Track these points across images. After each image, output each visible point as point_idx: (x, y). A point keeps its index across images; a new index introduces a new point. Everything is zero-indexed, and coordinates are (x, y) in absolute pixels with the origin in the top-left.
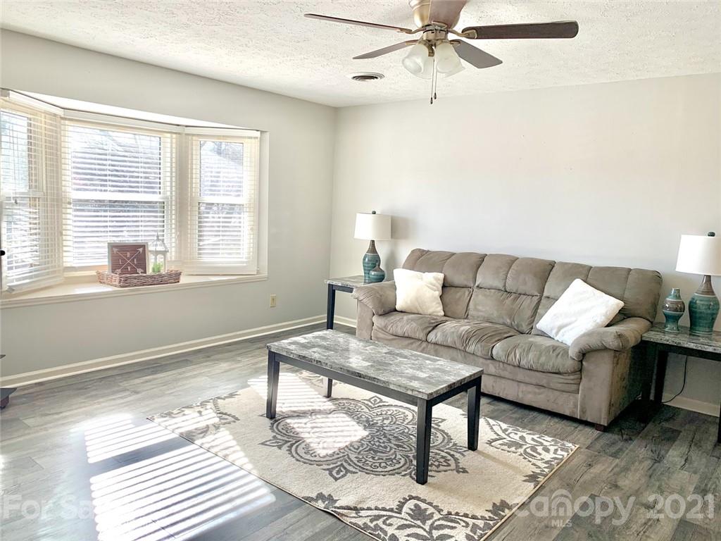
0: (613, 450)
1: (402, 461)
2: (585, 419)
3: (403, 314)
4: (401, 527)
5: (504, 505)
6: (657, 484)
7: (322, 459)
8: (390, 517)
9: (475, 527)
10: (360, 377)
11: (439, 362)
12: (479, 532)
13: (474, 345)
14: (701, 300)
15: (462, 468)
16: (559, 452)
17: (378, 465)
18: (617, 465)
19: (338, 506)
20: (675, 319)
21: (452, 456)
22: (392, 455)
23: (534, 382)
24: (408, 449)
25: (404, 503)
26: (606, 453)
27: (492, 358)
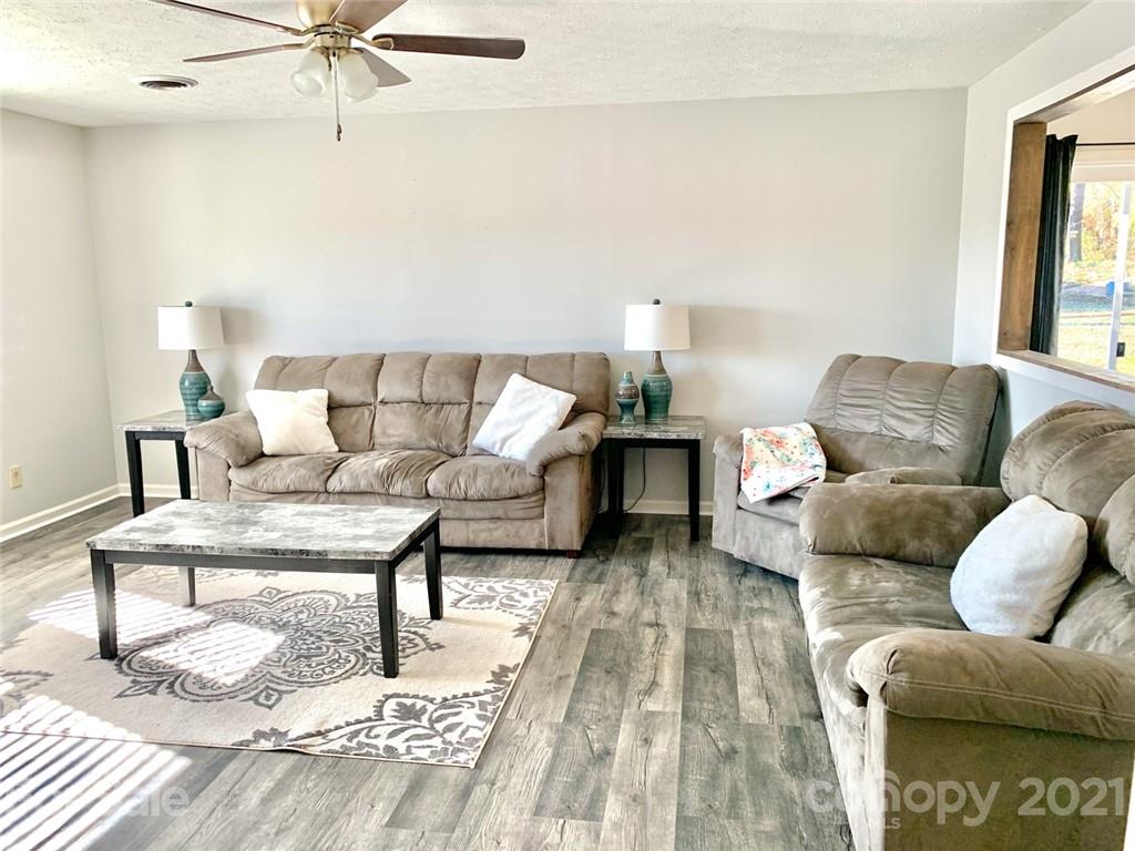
0: (594, 576)
1: (353, 658)
2: (554, 548)
3: (277, 459)
4: (392, 735)
5: (504, 670)
6: (651, 599)
7: (233, 689)
8: (371, 728)
9: (483, 705)
10: (277, 554)
11: (376, 512)
12: (490, 708)
13: (399, 484)
14: (654, 382)
15: (435, 644)
16: (540, 593)
17: (320, 672)
18: (605, 592)
19: (294, 737)
20: (630, 407)
21: (415, 633)
22: (334, 654)
23: (486, 515)
24: (352, 641)
25: (381, 707)
26: (589, 581)
27: (428, 496)
